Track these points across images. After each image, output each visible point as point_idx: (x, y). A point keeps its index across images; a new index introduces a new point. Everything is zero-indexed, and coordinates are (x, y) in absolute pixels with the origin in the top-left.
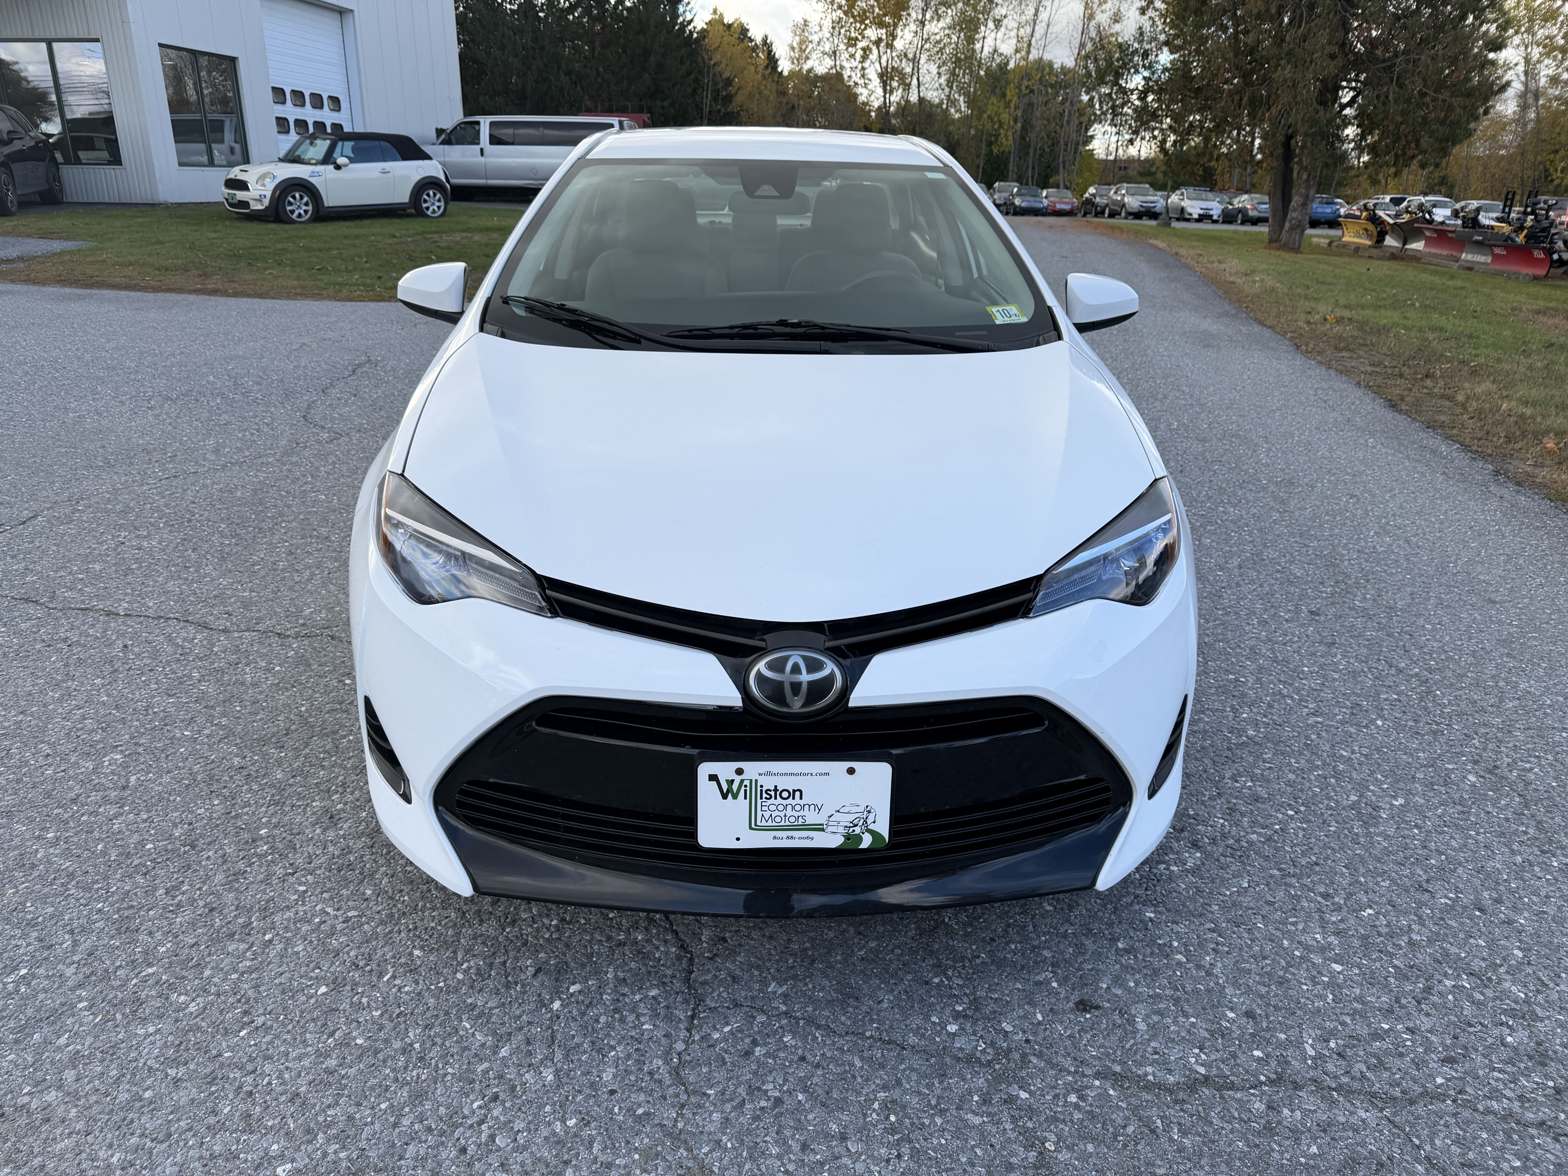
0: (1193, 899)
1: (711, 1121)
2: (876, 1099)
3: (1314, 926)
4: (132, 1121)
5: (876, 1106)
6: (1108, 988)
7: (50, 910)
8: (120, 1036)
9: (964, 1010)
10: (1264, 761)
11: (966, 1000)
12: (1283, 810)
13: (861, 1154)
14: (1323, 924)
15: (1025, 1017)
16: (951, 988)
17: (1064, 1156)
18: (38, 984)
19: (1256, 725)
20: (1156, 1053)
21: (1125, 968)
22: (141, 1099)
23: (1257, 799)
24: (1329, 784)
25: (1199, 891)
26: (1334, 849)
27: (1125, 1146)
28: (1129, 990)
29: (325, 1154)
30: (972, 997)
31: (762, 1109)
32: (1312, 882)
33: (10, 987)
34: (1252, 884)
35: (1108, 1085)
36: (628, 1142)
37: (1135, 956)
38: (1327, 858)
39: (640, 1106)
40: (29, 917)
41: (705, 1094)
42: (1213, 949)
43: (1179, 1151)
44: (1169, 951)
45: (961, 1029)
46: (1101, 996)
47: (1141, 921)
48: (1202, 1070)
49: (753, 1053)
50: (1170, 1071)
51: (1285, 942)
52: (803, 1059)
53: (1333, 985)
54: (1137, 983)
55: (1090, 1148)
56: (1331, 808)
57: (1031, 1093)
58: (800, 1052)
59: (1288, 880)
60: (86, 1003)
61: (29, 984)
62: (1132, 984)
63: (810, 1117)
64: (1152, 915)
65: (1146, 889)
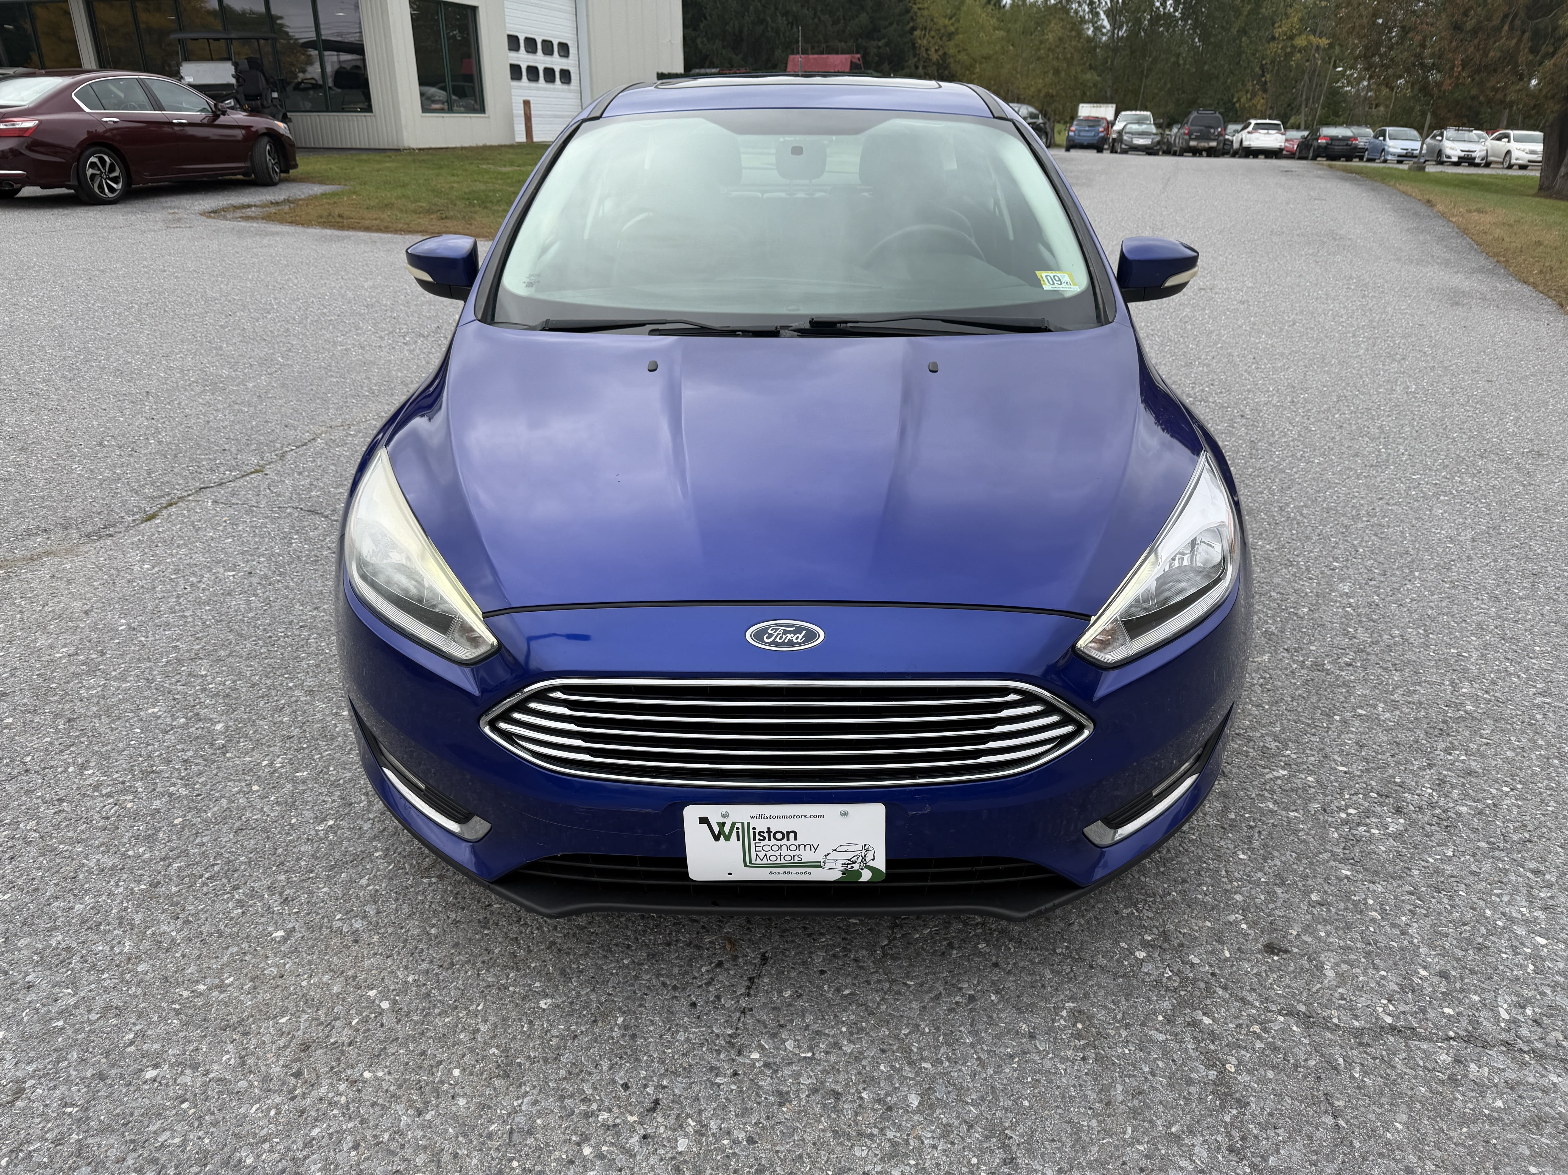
0: (1393, 862)
1: (911, 1009)
2: (1063, 1007)
3: (1521, 900)
4: (422, 950)
5: (1064, 1013)
6: (1298, 935)
7: (348, 775)
8: (409, 882)
9: (1153, 940)
10: (1481, 736)
11: (1155, 930)
12: (1497, 786)
13: (1049, 1053)
14: (1531, 900)
15: (1213, 952)
16: (1140, 919)
17: (1244, 1078)
18: (343, 833)
19: (1476, 700)
20: (1343, 998)
21: (1316, 919)
22: (428, 934)
23: (1470, 773)
24: (1550, 765)
25: (1399, 854)
26: (1550, 829)
27: (1305, 1077)
28: (1319, 939)
29: (579, 995)
30: (1161, 930)
31: (957, 1003)
32: (1522, 857)
33: (321, 834)
34: (1456, 854)
35: (1292, 1021)
36: (836, 1016)
37: (1329, 910)
38: (1541, 837)
39: (846, 988)
40: (332, 779)
41: (905, 984)
42: (1410, 911)
43: (1359, 1088)
44: (1363, 906)
45: (1149, 956)
46: (1290, 941)
47: (1337, 878)
48: (1389, 1020)
49: (950, 955)
50: (1356, 1017)
51: (1488, 913)
52: (996, 965)
53: (1536, 957)
54: (1328, 934)
55: (1270, 1074)
56: (1552, 789)
57: (1214, 1020)
58: (994, 959)
59: (1497, 853)
60: (381, 853)
61: (335, 833)
62: (1323, 934)
63: (1003, 1016)
64: (1349, 873)
65: (1344, 848)
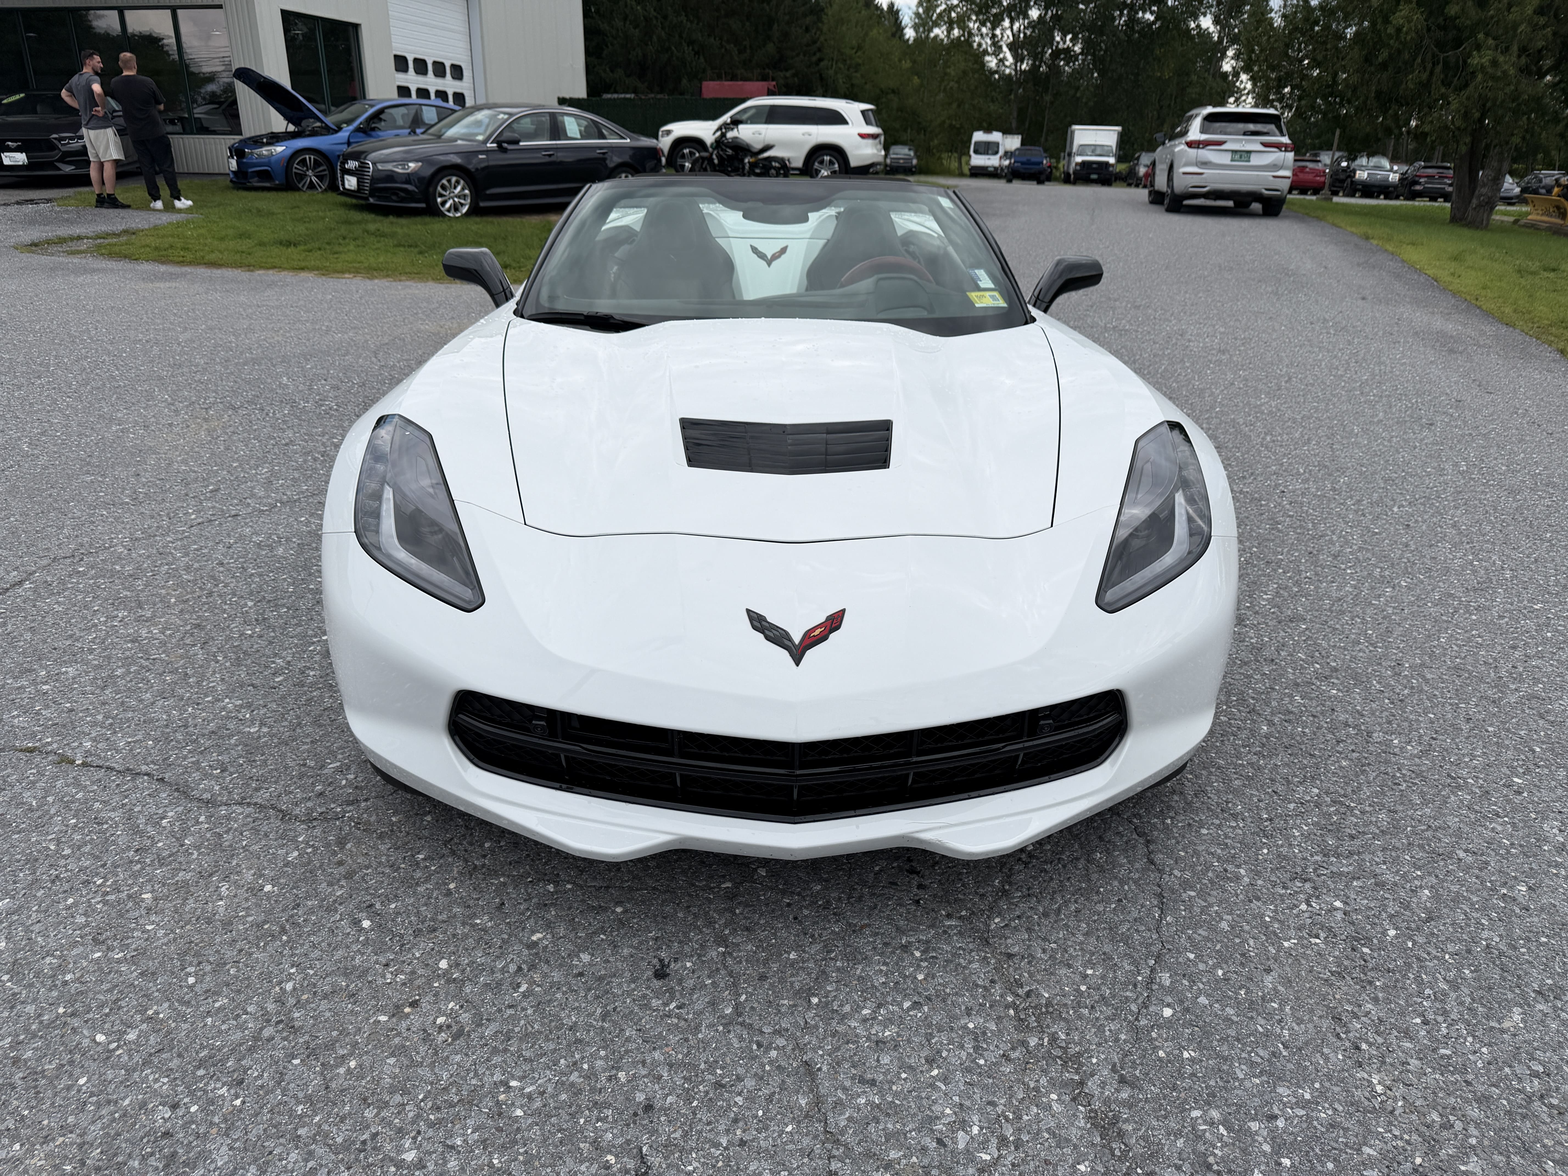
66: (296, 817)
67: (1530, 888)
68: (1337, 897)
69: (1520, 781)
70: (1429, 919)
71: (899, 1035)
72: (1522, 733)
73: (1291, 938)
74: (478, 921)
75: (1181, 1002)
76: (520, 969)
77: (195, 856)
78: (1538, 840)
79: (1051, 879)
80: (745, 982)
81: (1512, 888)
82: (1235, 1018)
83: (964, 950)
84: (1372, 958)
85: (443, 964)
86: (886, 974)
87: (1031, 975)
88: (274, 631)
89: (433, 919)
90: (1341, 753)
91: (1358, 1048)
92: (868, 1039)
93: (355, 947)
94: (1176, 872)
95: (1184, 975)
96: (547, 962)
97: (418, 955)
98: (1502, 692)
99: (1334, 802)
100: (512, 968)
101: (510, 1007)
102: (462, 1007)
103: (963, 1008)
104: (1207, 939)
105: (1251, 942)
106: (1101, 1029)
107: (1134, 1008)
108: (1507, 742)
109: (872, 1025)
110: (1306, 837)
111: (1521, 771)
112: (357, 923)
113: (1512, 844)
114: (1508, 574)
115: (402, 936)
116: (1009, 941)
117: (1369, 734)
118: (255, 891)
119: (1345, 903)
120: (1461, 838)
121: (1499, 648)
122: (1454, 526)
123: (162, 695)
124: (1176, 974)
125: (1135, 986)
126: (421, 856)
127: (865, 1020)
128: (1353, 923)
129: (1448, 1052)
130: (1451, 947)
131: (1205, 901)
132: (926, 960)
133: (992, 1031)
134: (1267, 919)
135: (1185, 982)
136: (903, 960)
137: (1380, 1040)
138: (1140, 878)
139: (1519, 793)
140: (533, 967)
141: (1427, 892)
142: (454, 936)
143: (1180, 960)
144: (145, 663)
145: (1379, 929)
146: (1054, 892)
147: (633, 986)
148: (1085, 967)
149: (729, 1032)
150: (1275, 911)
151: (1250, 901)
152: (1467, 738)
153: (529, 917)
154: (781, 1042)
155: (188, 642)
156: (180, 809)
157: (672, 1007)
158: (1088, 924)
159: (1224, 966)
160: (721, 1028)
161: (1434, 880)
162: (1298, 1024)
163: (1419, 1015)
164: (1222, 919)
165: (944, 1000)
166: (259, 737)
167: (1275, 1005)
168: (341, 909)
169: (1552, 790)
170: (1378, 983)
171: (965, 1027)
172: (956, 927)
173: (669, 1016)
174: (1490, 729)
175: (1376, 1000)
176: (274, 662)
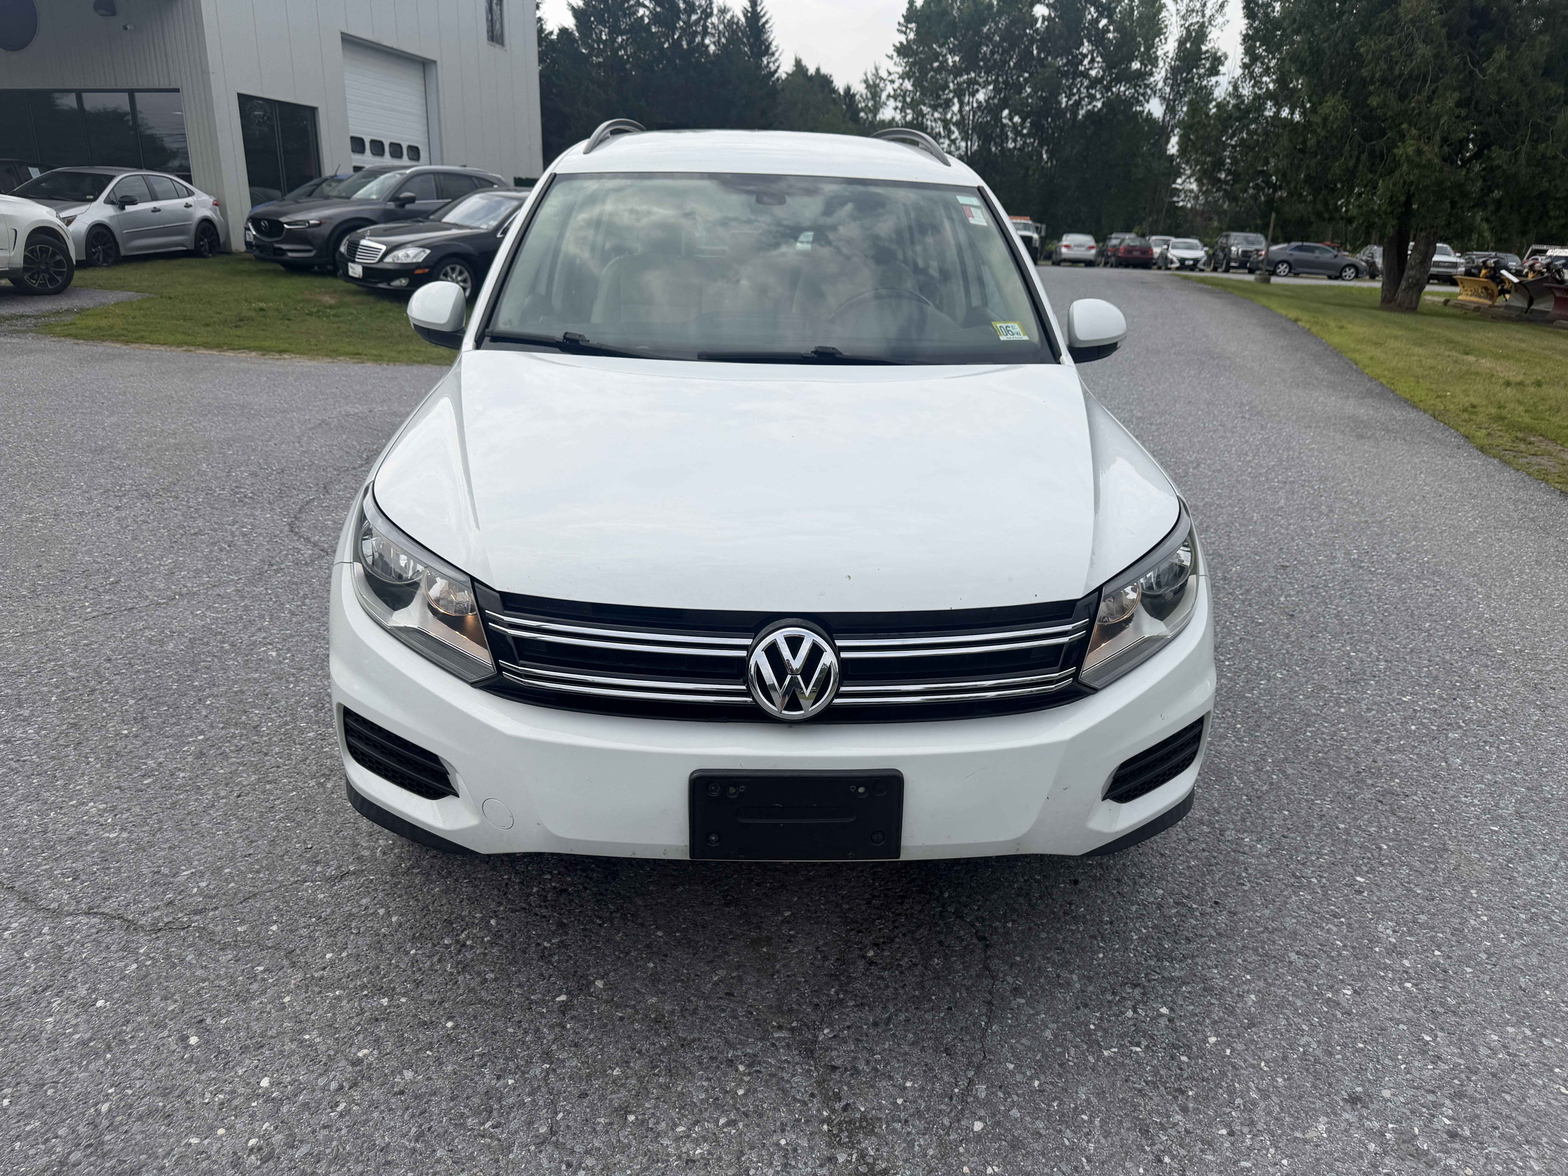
66: (142, 927)
67: (1355, 992)
68: (1165, 1004)
69: (1362, 880)
70: (1252, 1025)
71: (710, 1153)
72: (1372, 830)
73: (1112, 1047)
74: (307, 1037)
75: (994, 1115)
76: (341, 1087)
77: (31, 970)
78: (1370, 941)
79: (887, 986)
80: (565, 1099)
81: (1338, 991)
82: (1043, 1132)
83: (789, 1063)
84: (1189, 1067)
85: (265, 1083)
86: (707, 1090)
87: (851, 1088)
88: (150, 731)
89: (263, 1035)
90: (1190, 852)
91: (1160, 1161)
92: (679, 1157)
93: (177, 1066)
94: (1010, 979)
95: (1001, 1087)
96: (370, 1079)
97: (240, 1073)
98: (1358, 787)
99: (1177, 903)
100: (334, 1086)
101: (325, 1127)
102: (276, 1128)
103: (778, 1123)
104: (1030, 1049)
105: (1072, 1051)
106: (911, 1145)
107: (946, 1122)
108: (1355, 840)
109: (684, 1143)
110: (1143, 940)
111: (1365, 869)
112: (184, 1039)
113: (1345, 946)
114: (1382, 665)
115: (227, 1053)
116: (834, 1053)
117: (1222, 832)
118: (86, 1005)
119: (1172, 1010)
120: (1295, 940)
121: (1363, 742)
122: (1337, 616)
123: (25, 798)
124: (993, 1086)
125: (951, 1098)
126: (261, 968)
127: (677, 1139)
128: (1175, 1030)
129: (1248, 1164)
130: (1268, 1054)
131: (1033, 1008)
132: (749, 1074)
133: (803, 1148)
134: (1092, 1027)
135: (1000, 1094)
136: (725, 1074)
137: (1183, 1152)
138: (973, 985)
139: (1360, 893)
140: (354, 1085)
141: (1253, 997)
142: (281, 1052)
143: (999, 1070)
144: (14, 765)
145: (1200, 1036)
146: (888, 1000)
147: (451, 1104)
148: (905, 1079)
149: (540, 1152)
150: (1101, 1019)
151: (1078, 1008)
152: (1317, 836)
153: (358, 1033)
154: (590, 1161)
155: (61, 742)
156: (24, 920)
157: (487, 1126)
158: (915, 1034)
159: (1042, 1078)
160: (533, 1148)
161: (1261, 984)
162: (1105, 1137)
163: (1225, 1127)
164: (1047, 1027)
165: (761, 1116)
166: (117, 843)
167: (1085, 1117)
168: (171, 1024)
169: (1392, 889)
170: (1190, 1093)
171: (777, 1144)
172: (784, 1038)
173: (483, 1136)
174: (1342, 826)
175: (1184, 1110)
176: (145, 764)
